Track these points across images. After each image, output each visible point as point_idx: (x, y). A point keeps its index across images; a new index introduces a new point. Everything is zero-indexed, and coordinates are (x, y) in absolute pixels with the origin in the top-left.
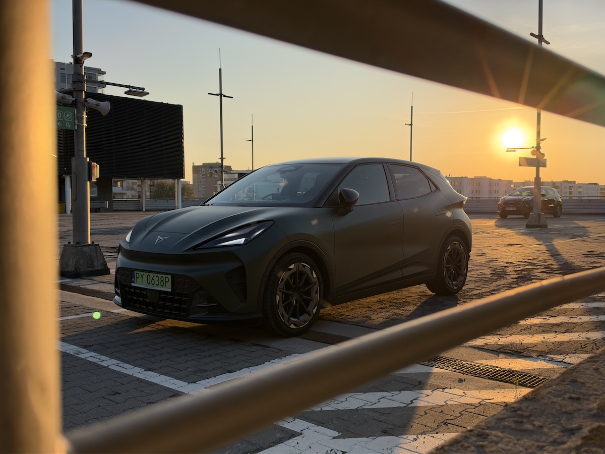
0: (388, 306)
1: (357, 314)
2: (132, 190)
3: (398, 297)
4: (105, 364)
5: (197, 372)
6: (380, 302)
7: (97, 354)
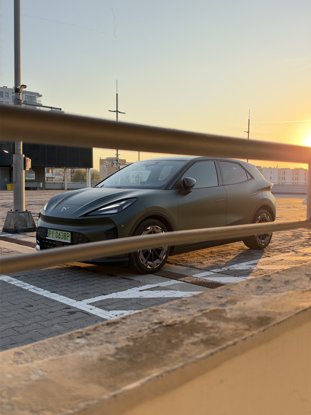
0: (216, 255)
1: (194, 260)
2: (59, 175)
3: (224, 250)
4: (26, 288)
5: (83, 294)
6: (211, 253)
7: (22, 282)
